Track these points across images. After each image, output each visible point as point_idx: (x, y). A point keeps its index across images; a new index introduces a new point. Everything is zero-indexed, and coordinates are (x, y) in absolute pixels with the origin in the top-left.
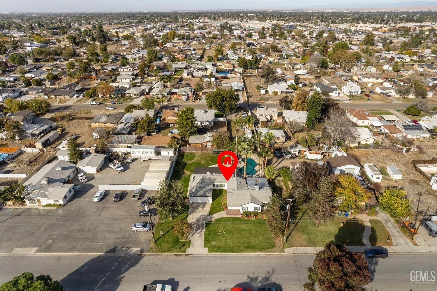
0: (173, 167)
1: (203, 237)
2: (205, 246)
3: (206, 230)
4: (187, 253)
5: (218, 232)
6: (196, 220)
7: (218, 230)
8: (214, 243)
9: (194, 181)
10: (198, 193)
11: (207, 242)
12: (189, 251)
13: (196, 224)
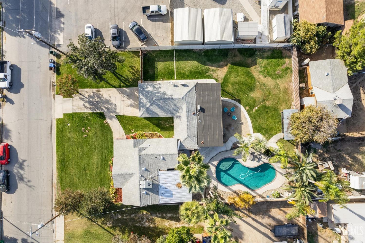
0: (216, 47)
1: (79, 111)
2: (64, 115)
3: (90, 114)
4: (56, 96)
5: (86, 129)
6: (106, 100)
7: (89, 128)
8: (69, 125)
9: (176, 86)
10: (143, 95)
11: (71, 116)
12: (59, 98)
13: (101, 99)
